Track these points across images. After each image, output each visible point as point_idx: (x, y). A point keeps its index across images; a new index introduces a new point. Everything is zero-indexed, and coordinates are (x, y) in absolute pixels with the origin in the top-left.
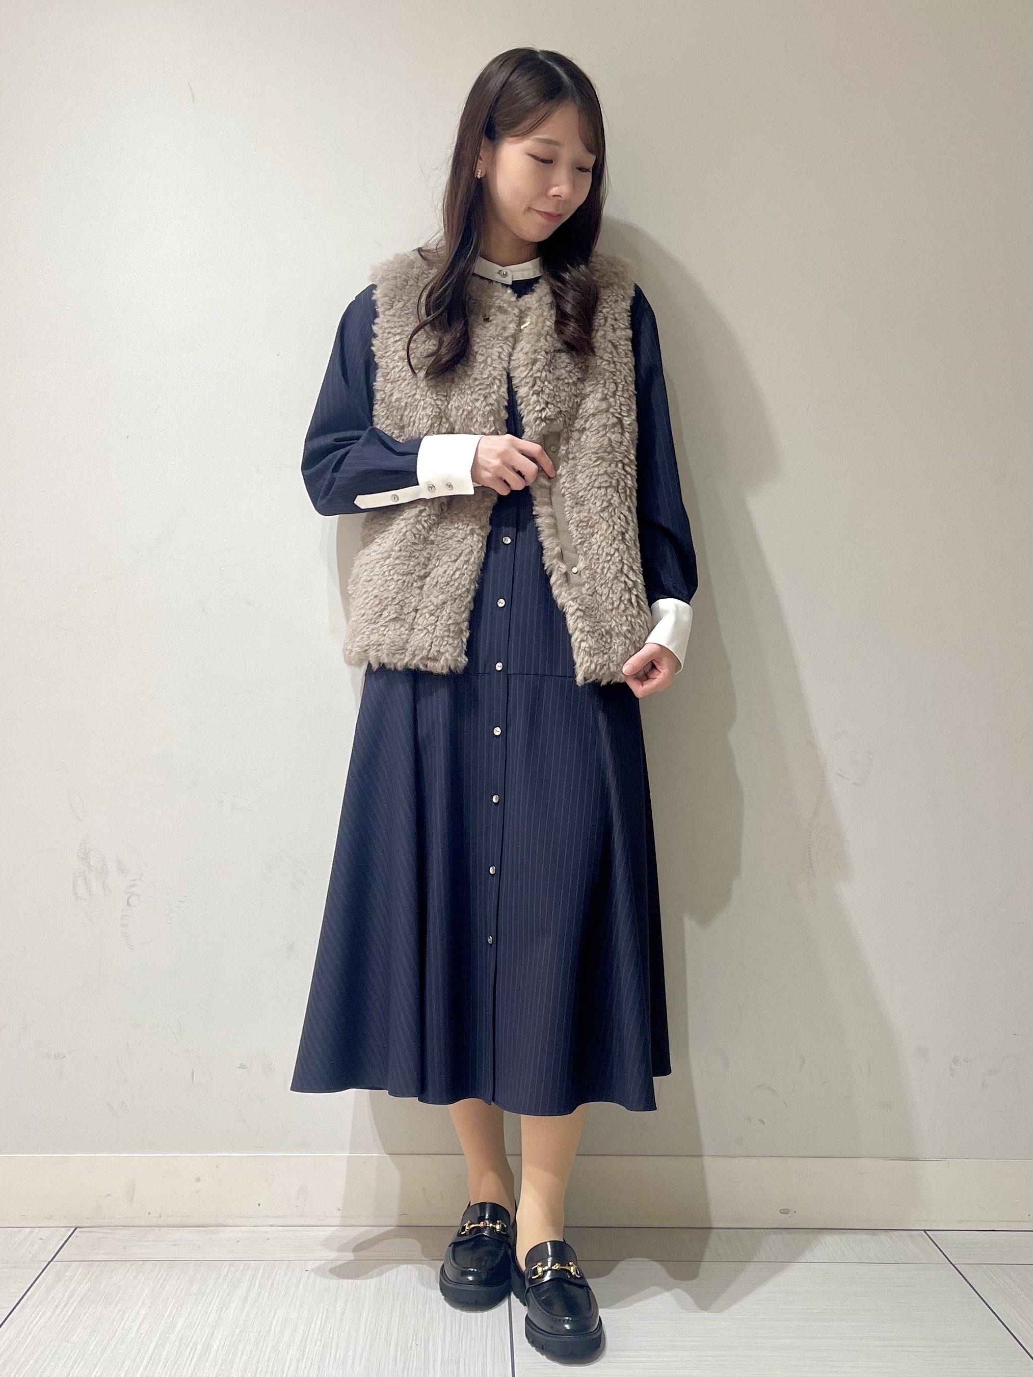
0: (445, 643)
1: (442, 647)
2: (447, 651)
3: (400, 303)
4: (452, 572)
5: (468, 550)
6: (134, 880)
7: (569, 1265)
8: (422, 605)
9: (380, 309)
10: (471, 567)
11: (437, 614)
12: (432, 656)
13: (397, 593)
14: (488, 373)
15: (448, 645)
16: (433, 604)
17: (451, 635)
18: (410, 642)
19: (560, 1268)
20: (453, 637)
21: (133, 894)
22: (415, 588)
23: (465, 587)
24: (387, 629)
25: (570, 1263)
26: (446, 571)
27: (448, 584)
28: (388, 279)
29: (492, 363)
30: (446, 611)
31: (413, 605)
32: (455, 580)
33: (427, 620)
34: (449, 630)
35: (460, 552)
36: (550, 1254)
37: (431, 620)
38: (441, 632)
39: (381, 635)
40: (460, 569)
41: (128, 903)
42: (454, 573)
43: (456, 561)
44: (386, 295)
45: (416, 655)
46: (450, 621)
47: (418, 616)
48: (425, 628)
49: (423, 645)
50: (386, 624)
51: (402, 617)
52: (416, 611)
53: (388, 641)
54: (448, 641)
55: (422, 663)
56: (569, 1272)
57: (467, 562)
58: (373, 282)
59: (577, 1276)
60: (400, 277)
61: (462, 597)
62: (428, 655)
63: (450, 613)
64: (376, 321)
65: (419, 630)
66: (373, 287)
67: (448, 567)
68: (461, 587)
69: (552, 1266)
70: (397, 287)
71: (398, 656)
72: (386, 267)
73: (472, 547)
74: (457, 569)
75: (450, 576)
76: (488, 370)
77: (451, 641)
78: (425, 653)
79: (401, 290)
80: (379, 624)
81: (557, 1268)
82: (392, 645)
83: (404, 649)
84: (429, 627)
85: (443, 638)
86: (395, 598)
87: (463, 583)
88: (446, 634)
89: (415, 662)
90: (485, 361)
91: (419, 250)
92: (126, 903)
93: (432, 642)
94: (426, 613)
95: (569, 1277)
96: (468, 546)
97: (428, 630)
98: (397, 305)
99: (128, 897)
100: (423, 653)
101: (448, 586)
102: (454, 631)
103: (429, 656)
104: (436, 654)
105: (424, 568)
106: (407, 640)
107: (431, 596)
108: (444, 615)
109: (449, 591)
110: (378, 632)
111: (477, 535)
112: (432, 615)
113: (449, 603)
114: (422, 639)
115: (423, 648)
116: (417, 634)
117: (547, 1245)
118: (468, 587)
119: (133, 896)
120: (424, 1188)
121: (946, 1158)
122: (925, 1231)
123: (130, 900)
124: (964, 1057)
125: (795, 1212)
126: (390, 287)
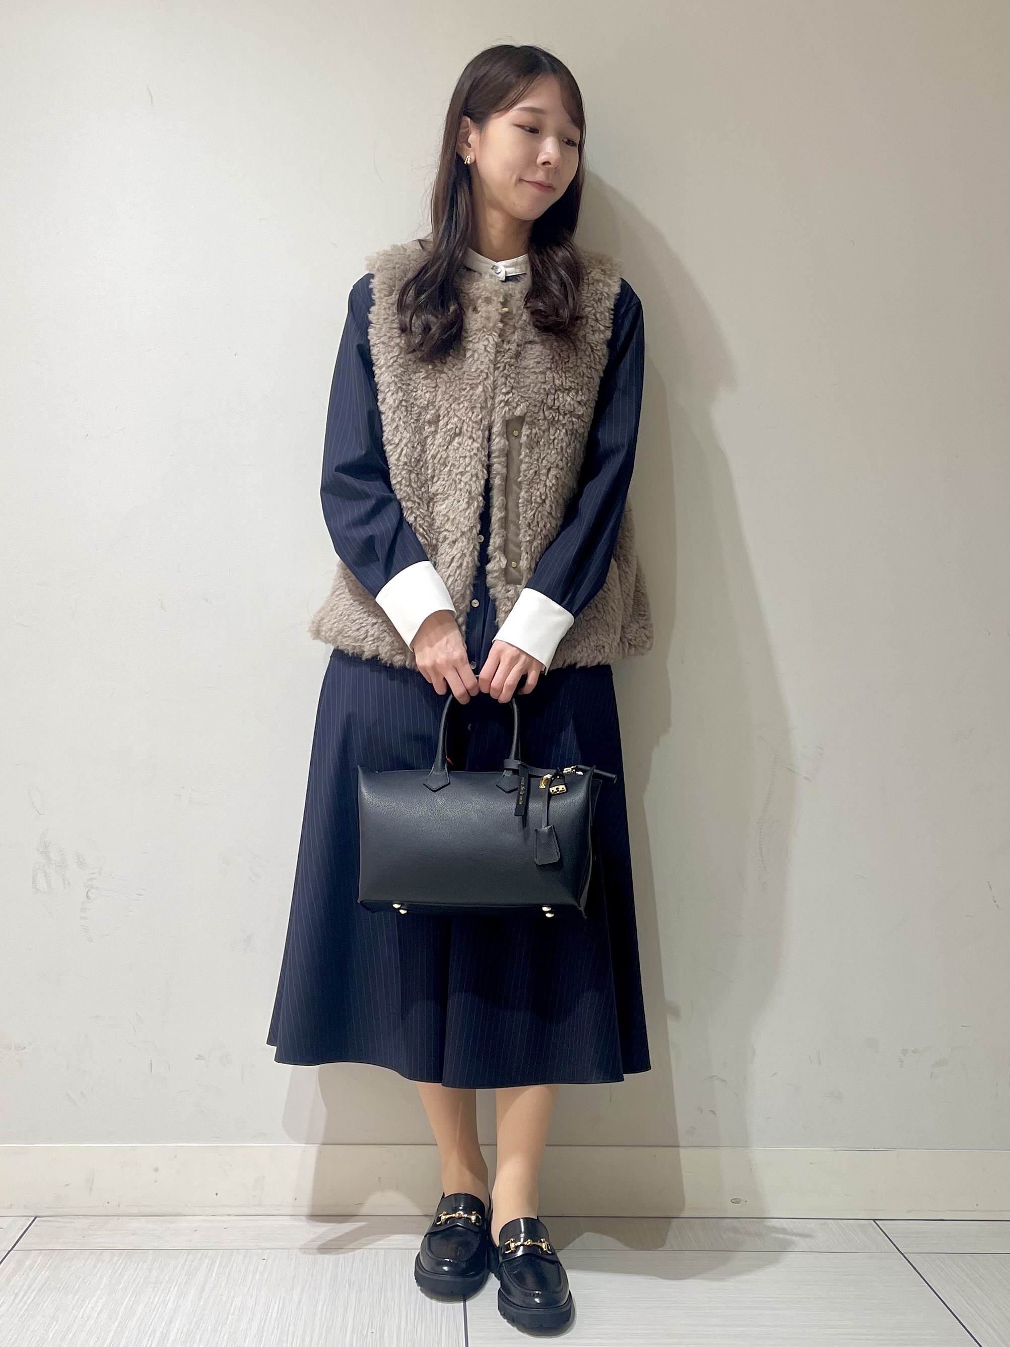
6: (93, 873)
7: (541, 1242)
9: (376, 296)
14: (476, 368)
19: (532, 1244)
21: (92, 888)
25: (542, 1240)
28: (386, 269)
29: (478, 358)
36: (523, 1230)
41: (87, 897)
44: (384, 283)
56: (542, 1249)
58: (370, 271)
59: (548, 1252)
60: (399, 268)
64: (372, 309)
66: (370, 277)
69: (524, 1241)
70: (396, 277)
72: (383, 257)
76: (475, 364)
81: (529, 1244)
90: (473, 356)
91: (420, 241)
92: (85, 896)
95: (541, 1252)
99: (87, 890)
117: (520, 1222)
119: (92, 890)
120: (380, 1178)
121: (895, 1149)
122: (874, 1220)
123: (90, 893)
124: (913, 1049)
125: (746, 1201)
126: (390, 276)
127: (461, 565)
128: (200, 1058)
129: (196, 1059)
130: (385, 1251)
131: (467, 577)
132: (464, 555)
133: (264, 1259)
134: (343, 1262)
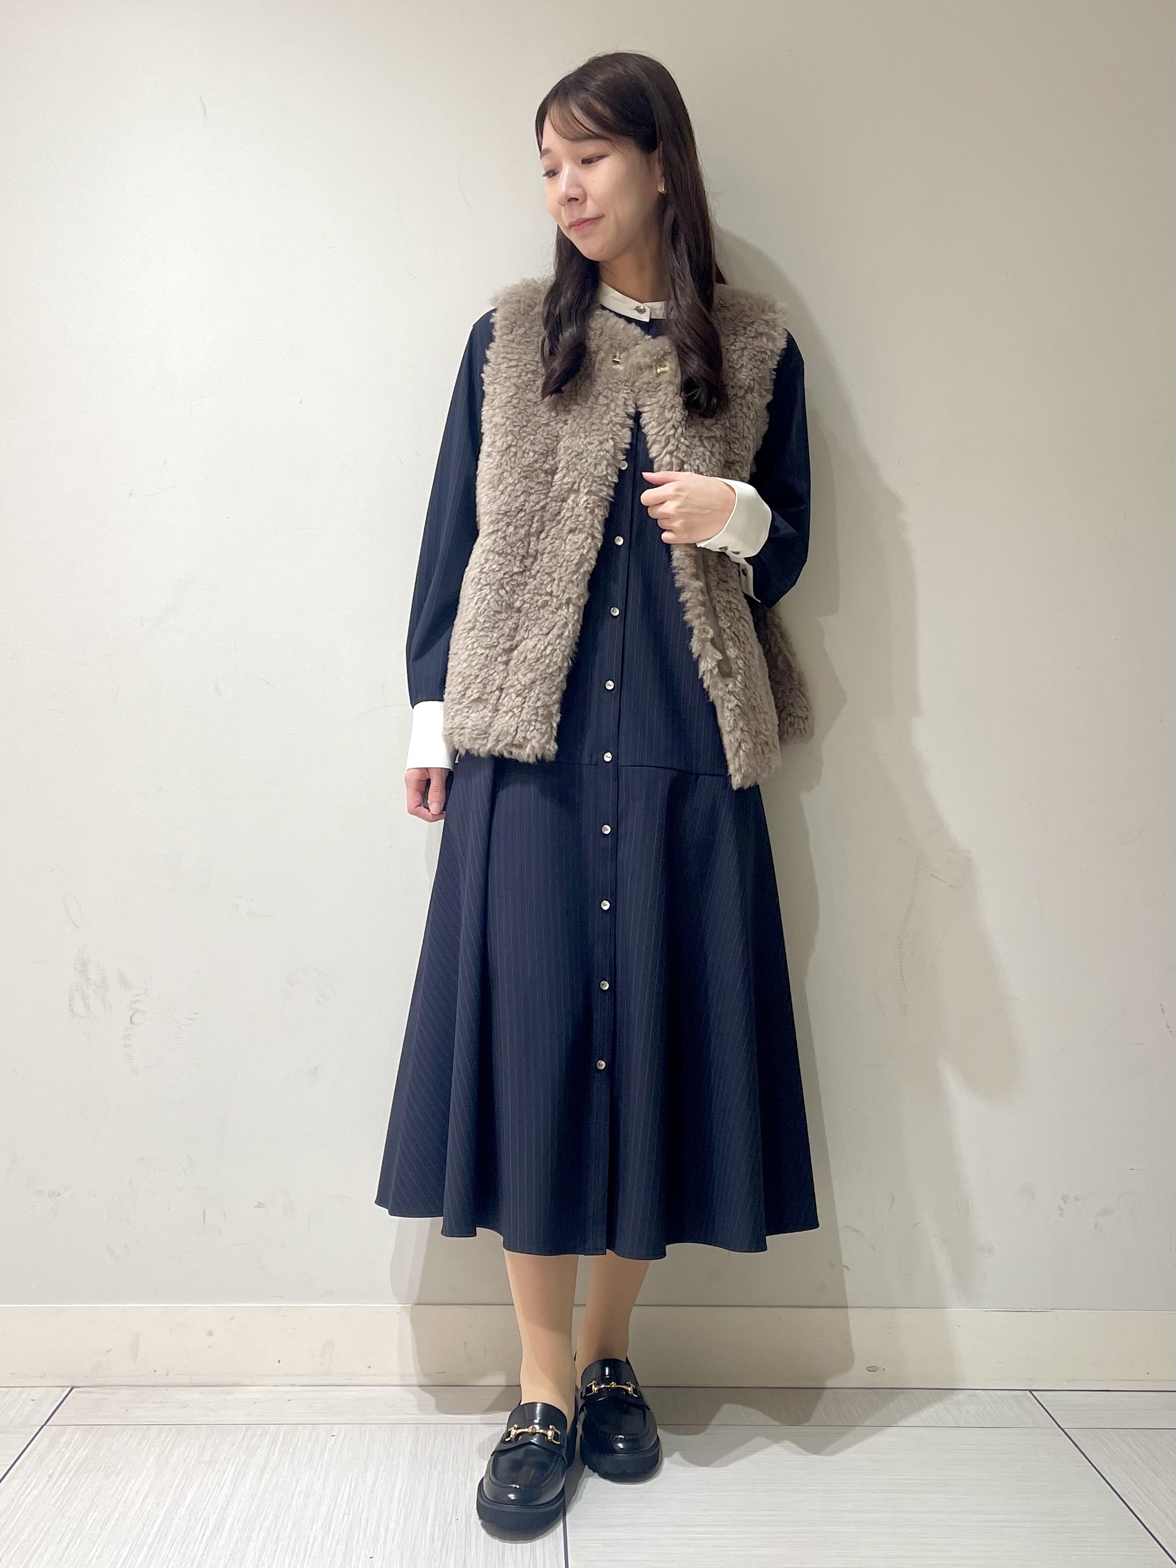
0: (532, 728)
1: (528, 733)
2: (534, 737)
3: (522, 329)
4: (542, 648)
5: (561, 623)
6: (137, 995)
8: (508, 684)
9: (497, 333)
10: (564, 642)
11: (524, 695)
12: (517, 743)
13: (481, 669)
14: (609, 419)
15: (535, 731)
16: (520, 683)
17: (540, 719)
18: (494, 726)
20: (541, 721)
21: (136, 1011)
22: (500, 663)
23: (557, 665)
24: (471, 711)
26: (536, 645)
27: (538, 660)
28: (511, 302)
29: (615, 409)
30: (534, 692)
31: (497, 683)
32: (546, 656)
33: (513, 701)
34: (537, 714)
35: (553, 624)
37: (518, 701)
38: (528, 716)
39: (464, 717)
40: (552, 644)
41: (131, 1021)
42: (546, 648)
43: (548, 634)
44: (506, 319)
45: (499, 741)
46: (539, 704)
47: (503, 696)
48: (511, 711)
49: (508, 730)
50: (469, 705)
51: (485, 697)
52: (501, 689)
53: (470, 724)
54: (535, 726)
55: (506, 749)
57: (560, 636)
58: (493, 307)
60: (524, 302)
61: (553, 676)
62: (513, 741)
63: (539, 694)
64: (492, 345)
65: (505, 712)
66: (491, 313)
67: (539, 640)
68: (552, 664)
70: (519, 312)
71: (479, 741)
72: (509, 291)
73: (566, 618)
74: (549, 644)
75: (540, 651)
76: (609, 416)
77: (538, 726)
78: (509, 739)
79: (523, 315)
80: (464, 704)
82: (474, 728)
83: (486, 733)
84: (515, 710)
85: (529, 722)
86: (478, 675)
87: (555, 660)
88: (534, 718)
89: (498, 748)
90: (608, 405)
92: (129, 1021)
93: (518, 727)
94: (512, 693)
96: (562, 617)
97: (513, 712)
98: (517, 330)
99: (131, 1013)
100: (508, 739)
101: (538, 663)
102: (542, 715)
103: (514, 743)
104: (522, 741)
105: (509, 640)
106: (491, 723)
107: (519, 674)
108: (532, 697)
109: (539, 669)
110: (461, 715)
111: (573, 604)
112: (518, 696)
113: (538, 682)
114: (506, 722)
115: (508, 733)
116: (502, 717)
118: (560, 665)
119: (137, 1013)
120: (465, 1343)
121: (1054, 1309)
122: (1030, 1391)
123: (133, 1017)
124: (1075, 1195)
125: (884, 1369)
126: (513, 310)
127: (562, 634)
128: (260, 1205)
129: (256, 1207)
130: (471, 1427)
131: (566, 647)
132: (566, 624)
133: (333, 1436)
134: (424, 1440)
